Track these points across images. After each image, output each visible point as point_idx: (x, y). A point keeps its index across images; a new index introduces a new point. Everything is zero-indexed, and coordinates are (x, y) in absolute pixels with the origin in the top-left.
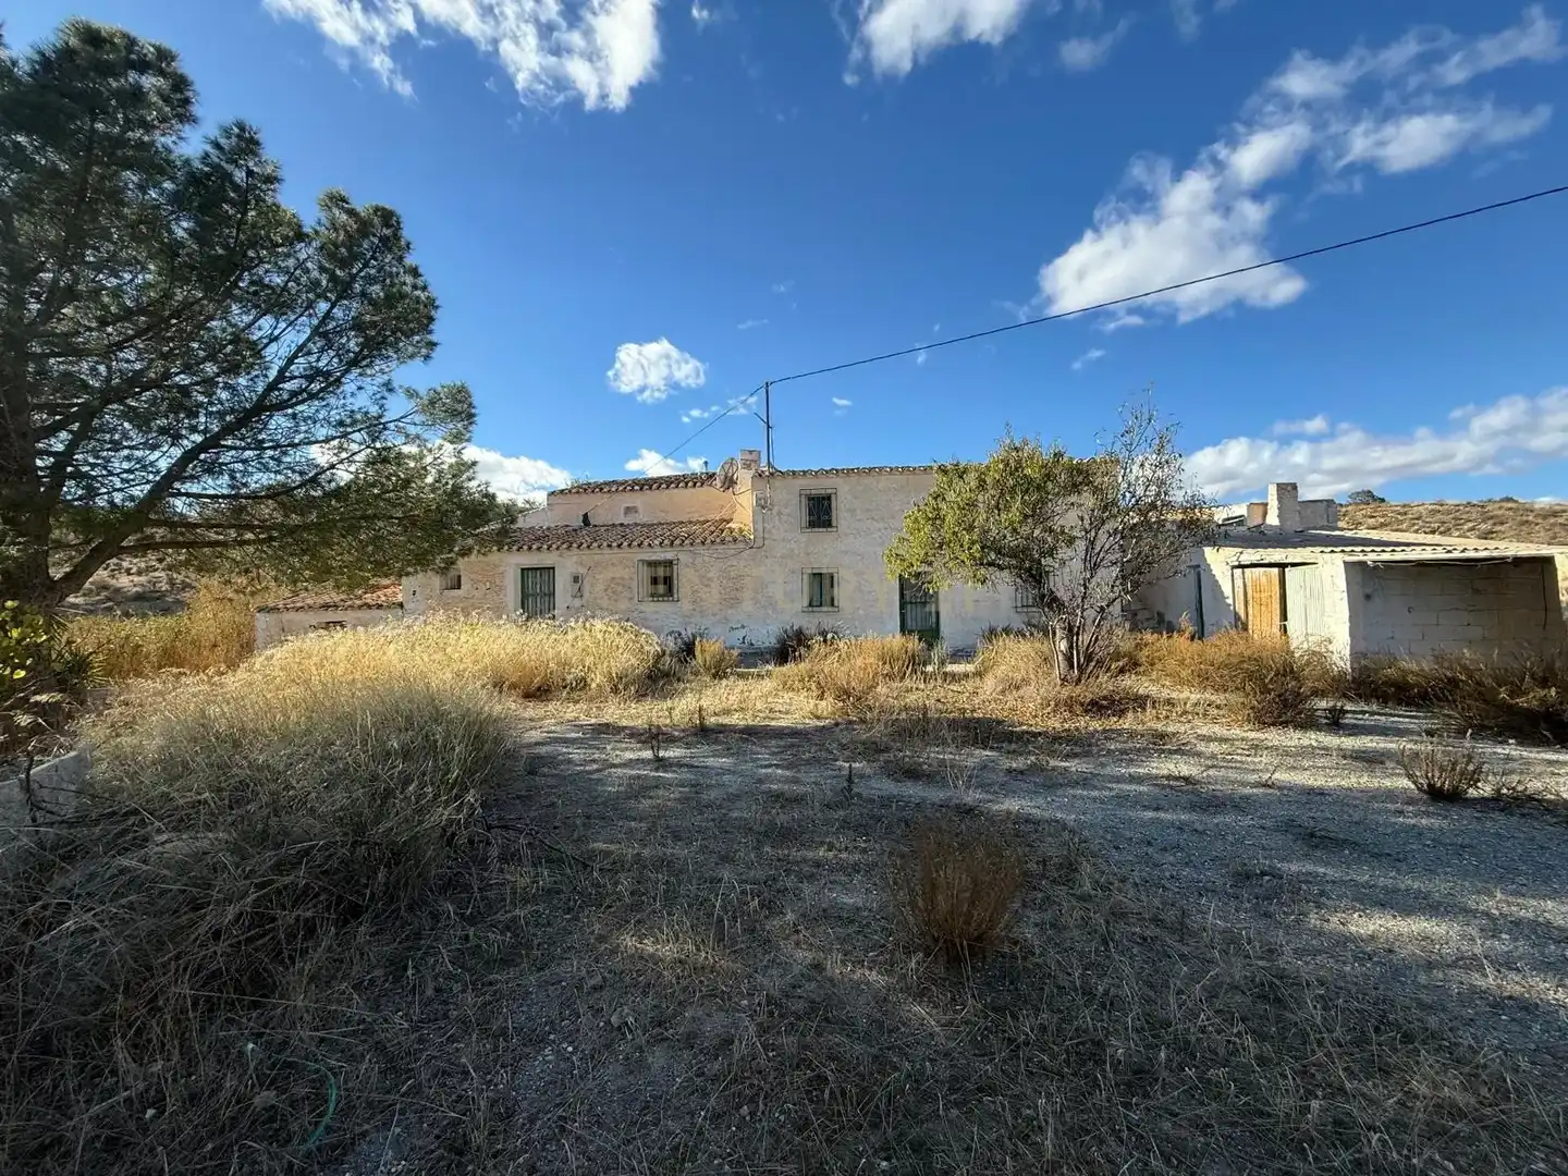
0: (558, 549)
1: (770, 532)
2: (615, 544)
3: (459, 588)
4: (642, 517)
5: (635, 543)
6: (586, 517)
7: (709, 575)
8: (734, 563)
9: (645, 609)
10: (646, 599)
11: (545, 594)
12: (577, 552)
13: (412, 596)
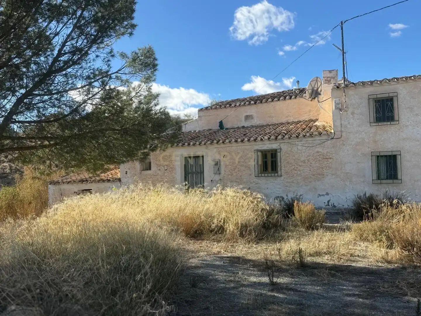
0: (205, 144)
1: (346, 127)
2: (239, 140)
3: (150, 169)
4: (256, 122)
5: (252, 139)
6: (221, 123)
7: (302, 159)
8: (320, 150)
9: (260, 181)
10: (260, 175)
11: (198, 172)
12: (216, 145)
13: (125, 175)
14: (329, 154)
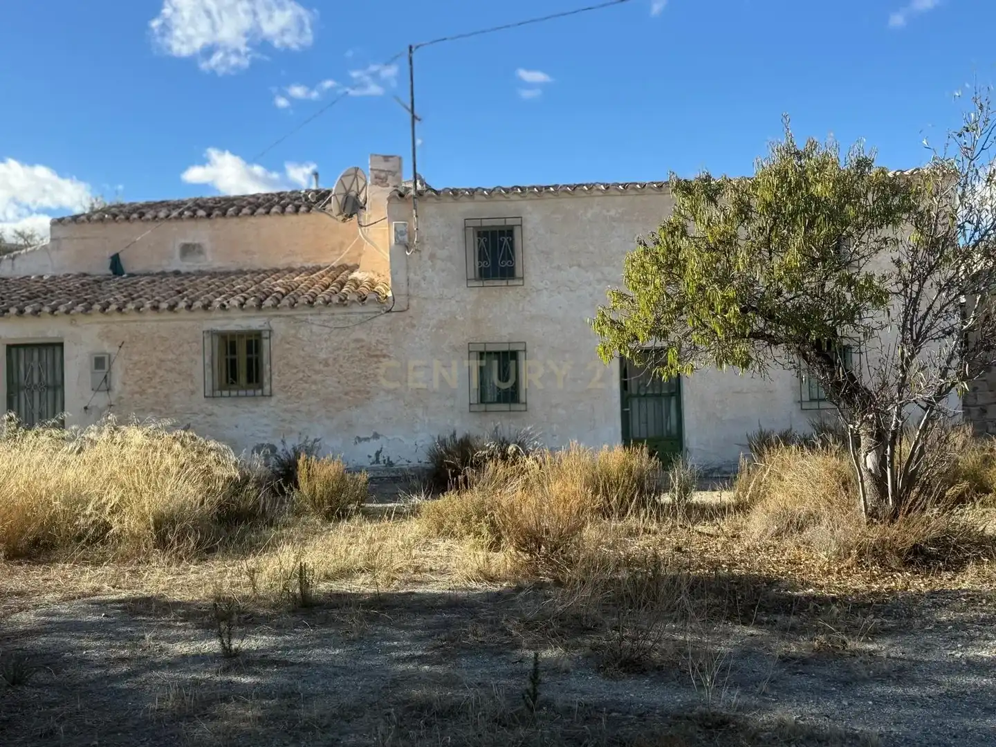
0: (67, 312)
1: (418, 285)
2: (164, 305)
4: (211, 261)
5: (198, 304)
6: (116, 261)
7: (323, 355)
8: (361, 335)
9: (216, 409)
10: (218, 393)
11: (47, 387)
12: (101, 317)
14: (380, 347)
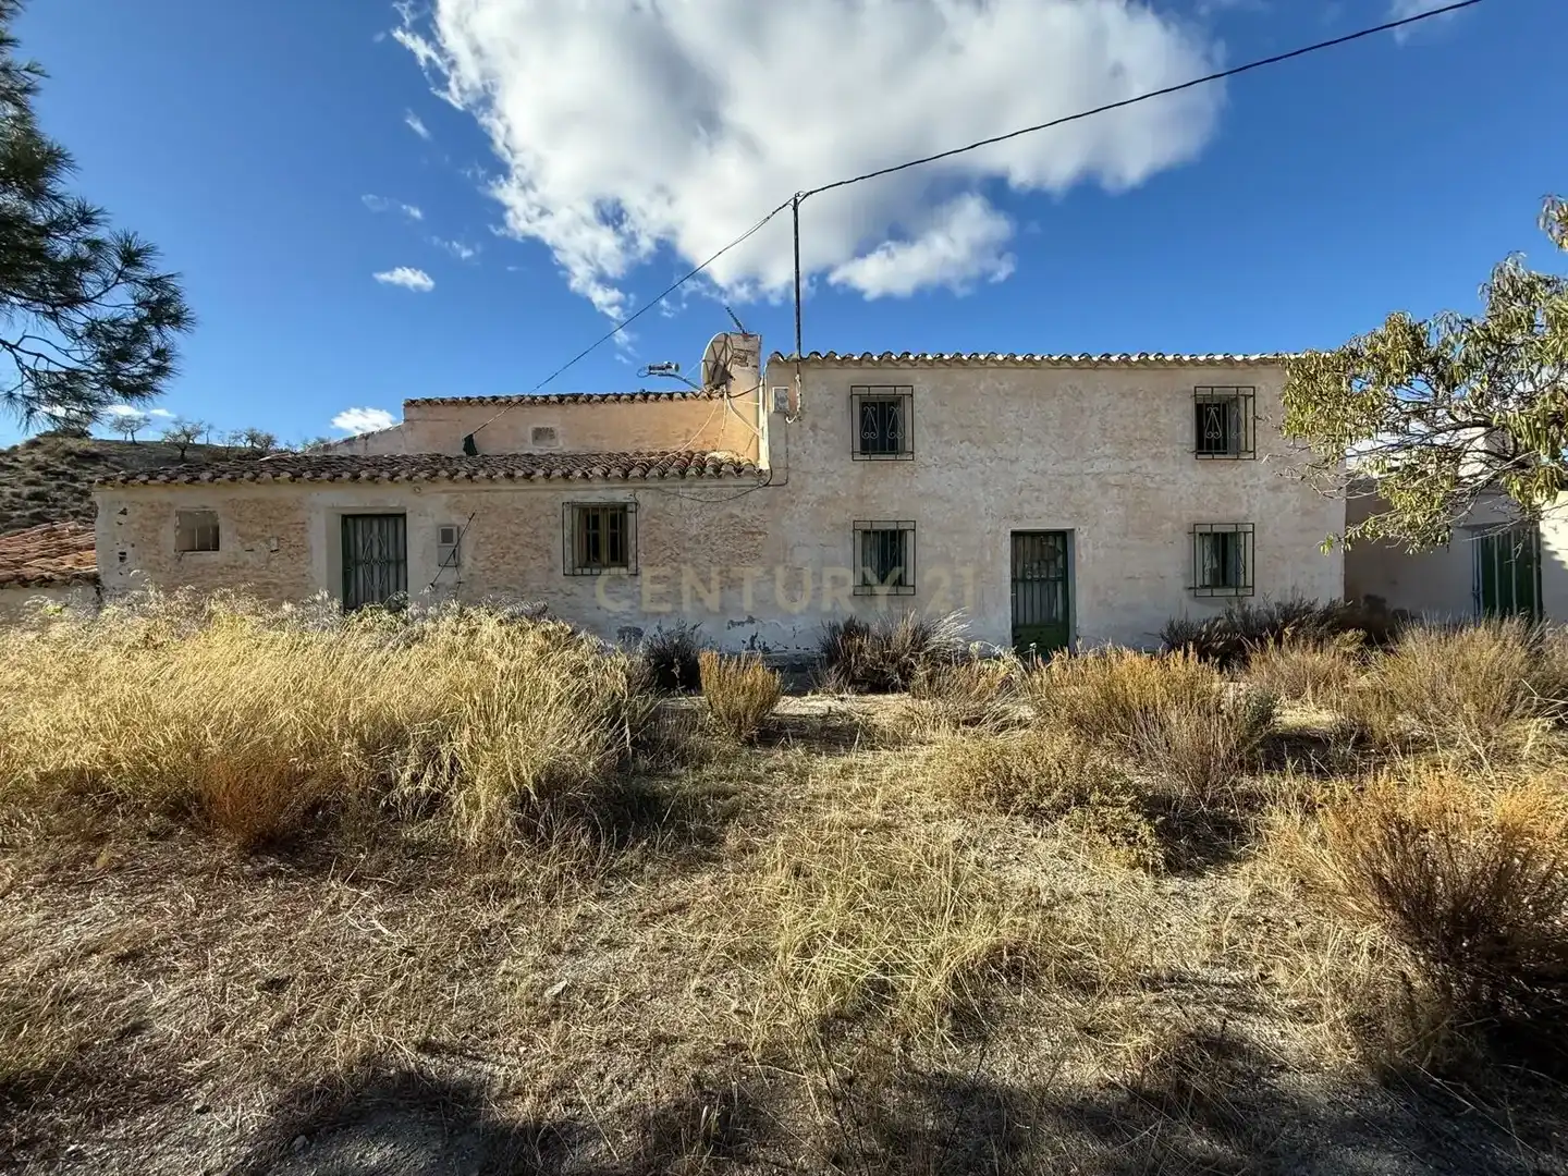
0: (409, 479)
1: (797, 458)
2: (519, 473)
3: (216, 548)
4: (562, 445)
5: (558, 473)
6: (469, 441)
7: (693, 532)
8: (736, 511)
9: (577, 589)
10: (579, 571)
11: (389, 562)
12: (446, 485)
13: (118, 563)
14: (757, 523)
